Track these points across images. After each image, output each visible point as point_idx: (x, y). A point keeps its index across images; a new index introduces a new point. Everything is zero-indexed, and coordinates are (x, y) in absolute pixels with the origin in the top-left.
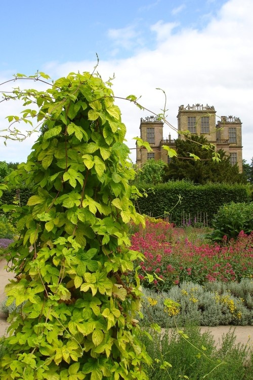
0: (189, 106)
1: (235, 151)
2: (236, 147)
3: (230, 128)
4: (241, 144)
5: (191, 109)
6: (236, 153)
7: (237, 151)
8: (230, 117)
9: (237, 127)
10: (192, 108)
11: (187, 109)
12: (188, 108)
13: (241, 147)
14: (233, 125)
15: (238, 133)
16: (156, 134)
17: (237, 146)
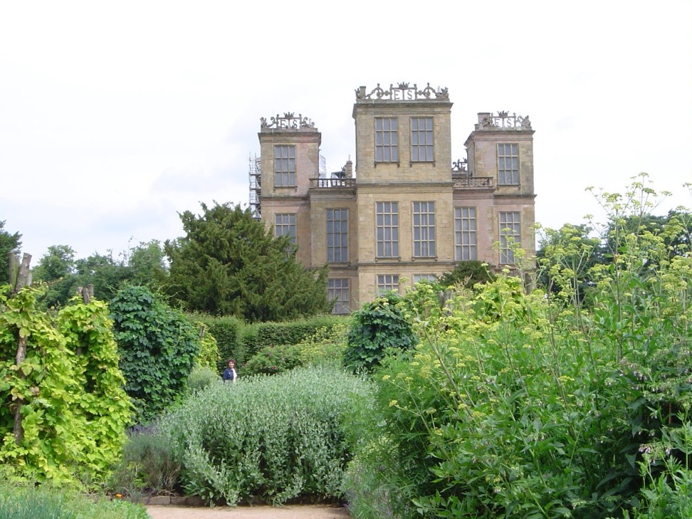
0: (378, 88)
1: (514, 208)
2: (518, 196)
3: (501, 145)
4: (531, 187)
5: (384, 97)
6: (518, 213)
7: (522, 207)
8: (503, 115)
9: (520, 143)
10: (387, 93)
11: (374, 97)
12: (378, 94)
13: (530, 196)
14: (510, 137)
15: (522, 158)
16: (298, 162)
17: (521, 192)
